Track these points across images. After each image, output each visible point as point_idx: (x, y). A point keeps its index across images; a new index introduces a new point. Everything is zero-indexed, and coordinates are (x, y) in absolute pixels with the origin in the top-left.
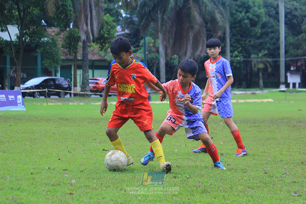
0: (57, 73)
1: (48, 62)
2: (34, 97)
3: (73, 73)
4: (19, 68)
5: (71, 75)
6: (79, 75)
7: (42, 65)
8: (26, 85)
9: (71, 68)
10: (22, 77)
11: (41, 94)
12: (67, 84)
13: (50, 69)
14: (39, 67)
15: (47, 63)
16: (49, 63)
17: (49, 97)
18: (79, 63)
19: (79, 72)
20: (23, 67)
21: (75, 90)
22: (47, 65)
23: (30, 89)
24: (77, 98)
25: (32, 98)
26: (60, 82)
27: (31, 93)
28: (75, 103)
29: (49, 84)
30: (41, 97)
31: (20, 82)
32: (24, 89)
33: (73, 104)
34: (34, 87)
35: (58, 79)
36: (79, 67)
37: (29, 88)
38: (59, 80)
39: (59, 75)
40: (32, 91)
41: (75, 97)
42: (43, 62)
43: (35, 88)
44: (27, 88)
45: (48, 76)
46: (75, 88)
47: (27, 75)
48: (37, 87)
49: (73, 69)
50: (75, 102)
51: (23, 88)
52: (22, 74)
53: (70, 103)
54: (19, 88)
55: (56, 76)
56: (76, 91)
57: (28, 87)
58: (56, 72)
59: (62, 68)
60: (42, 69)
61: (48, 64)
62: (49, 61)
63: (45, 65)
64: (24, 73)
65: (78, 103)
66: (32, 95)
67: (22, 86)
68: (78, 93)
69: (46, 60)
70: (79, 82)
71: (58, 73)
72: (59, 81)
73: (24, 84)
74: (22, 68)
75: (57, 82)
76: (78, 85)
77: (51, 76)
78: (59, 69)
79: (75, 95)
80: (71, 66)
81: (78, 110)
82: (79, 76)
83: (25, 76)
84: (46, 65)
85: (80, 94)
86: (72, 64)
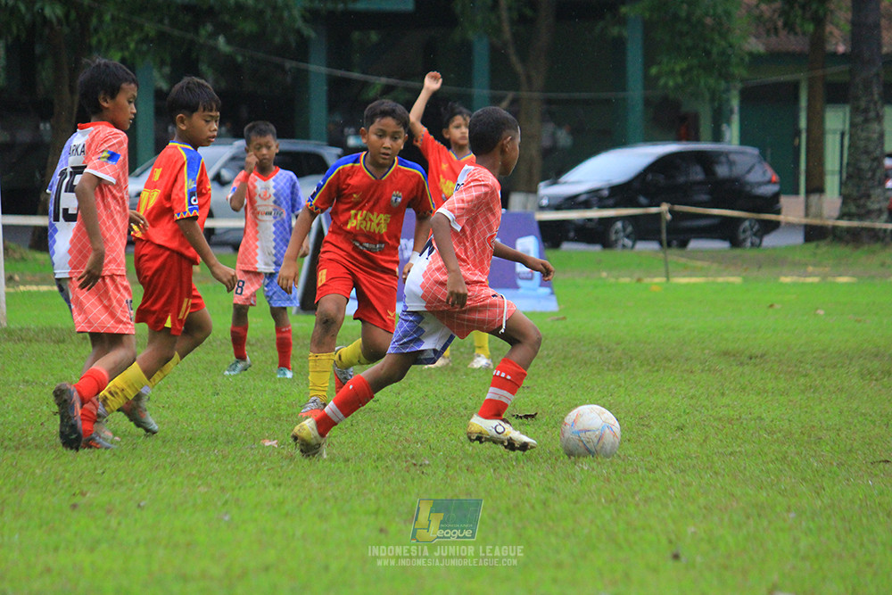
0: (724, 127)
1: (678, 69)
2: (607, 244)
3: (803, 124)
4: (532, 97)
5: (798, 133)
6: (834, 132)
7: (649, 82)
8: (565, 183)
9: (796, 98)
10: (547, 143)
11: (643, 229)
12: (770, 182)
13: (688, 107)
14: (635, 92)
15: (672, 73)
16: (683, 73)
17: (683, 244)
18: (836, 72)
19: (836, 120)
20: (553, 95)
21: (813, 210)
22: (671, 83)
23: (586, 205)
24: (824, 249)
25: (597, 248)
26: (738, 171)
27: (590, 225)
28: (810, 275)
29: (682, 179)
30: (641, 246)
31: (536, 171)
32: (558, 208)
33: (802, 280)
34: (606, 193)
35: (727, 154)
36: (837, 94)
37: (583, 198)
38: (732, 157)
39: (732, 132)
40: (594, 214)
41: (812, 246)
42: (654, 71)
43: (611, 202)
44: (572, 202)
45: (678, 139)
46: (814, 198)
47: (574, 132)
48: (621, 193)
49: (803, 103)
50: (810, 269)
51: (553, 202)
52: (550, 127)
53: (786, 275)
54: (531, 198)
55: (717, 136)
56: (819, 215)
57: (577, 196)
58: (720, 117)
59: (750, 97)
60: (647, 102)
61: (679, 80)
62: (684, 65)
63: (662, 81)
64: (559, 125)
65: (824, 277)
66: (595, 234)
67: (547, 191)
68: (830, 223)
69: (665, 60)
70: (837, 168)
71: (729, 122)
72: (731, 164)
73: (555, 183)
74: (549, 102)
75: (722, 171)
76: (832, 183)
77: (697, 139)
78: (735, 103)
79: (814, 234)
80: (794, 88)
81: (821, 312)
82: (838, 137)
83: (564, 138)
84: (666, 85)
85: (835, 228)
86: (802, 76)
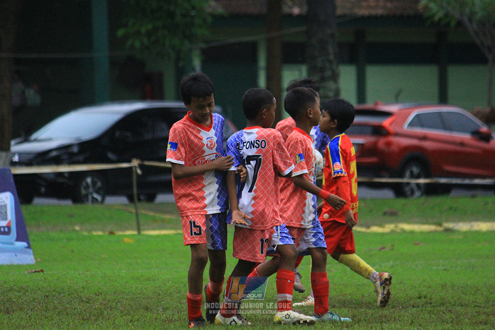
1: (143, 30)
2: (77, 198)
7: (114, 43)
9: (254, 60)
10: (16, 101)
11: (112, 184)
14: (101, 52)
15: (137, 34)
16: (149, 34)
18: (292, 33)
22: (137, 44)
23: (57, 160)
27: (61, 180)
29: (148, 136)
30: (111, 200)
31: (8, 129)
32: (29, 163)
34: (75, 150)
40: (65, 169)
42: (120, 33)
43: (81, 158)
44: (43, 158)
45: (143, 98)
47: (42, 92)
48: (90, 150)
49: (262, 62)
51: (24, 158)
52: (19, 86)
54: (3, 154)
57: (48, 152)
60: (113, 63)
61: (145, 40)
62: (150, 27)
64: (27, 85)
66: (67, 189)
67: (18, 148)
69: (131, 21)
74: (17, 61)
77: (161, 98)
80: (253, 48)
83: (33, 96)
86: (260, 39)
